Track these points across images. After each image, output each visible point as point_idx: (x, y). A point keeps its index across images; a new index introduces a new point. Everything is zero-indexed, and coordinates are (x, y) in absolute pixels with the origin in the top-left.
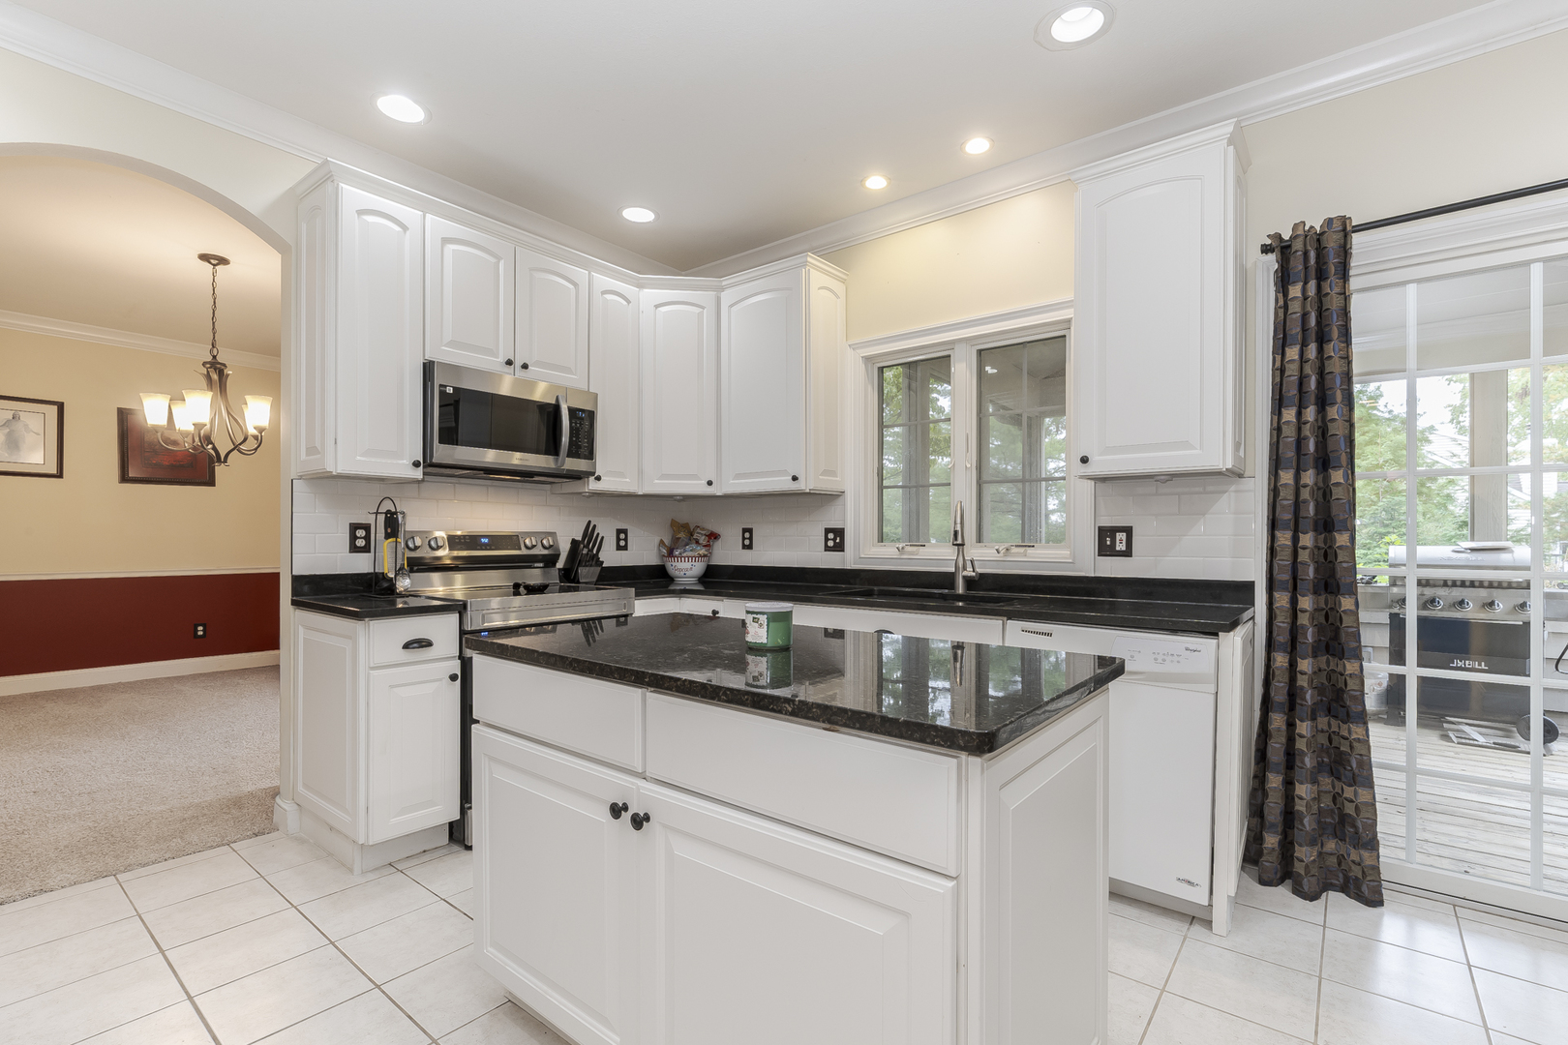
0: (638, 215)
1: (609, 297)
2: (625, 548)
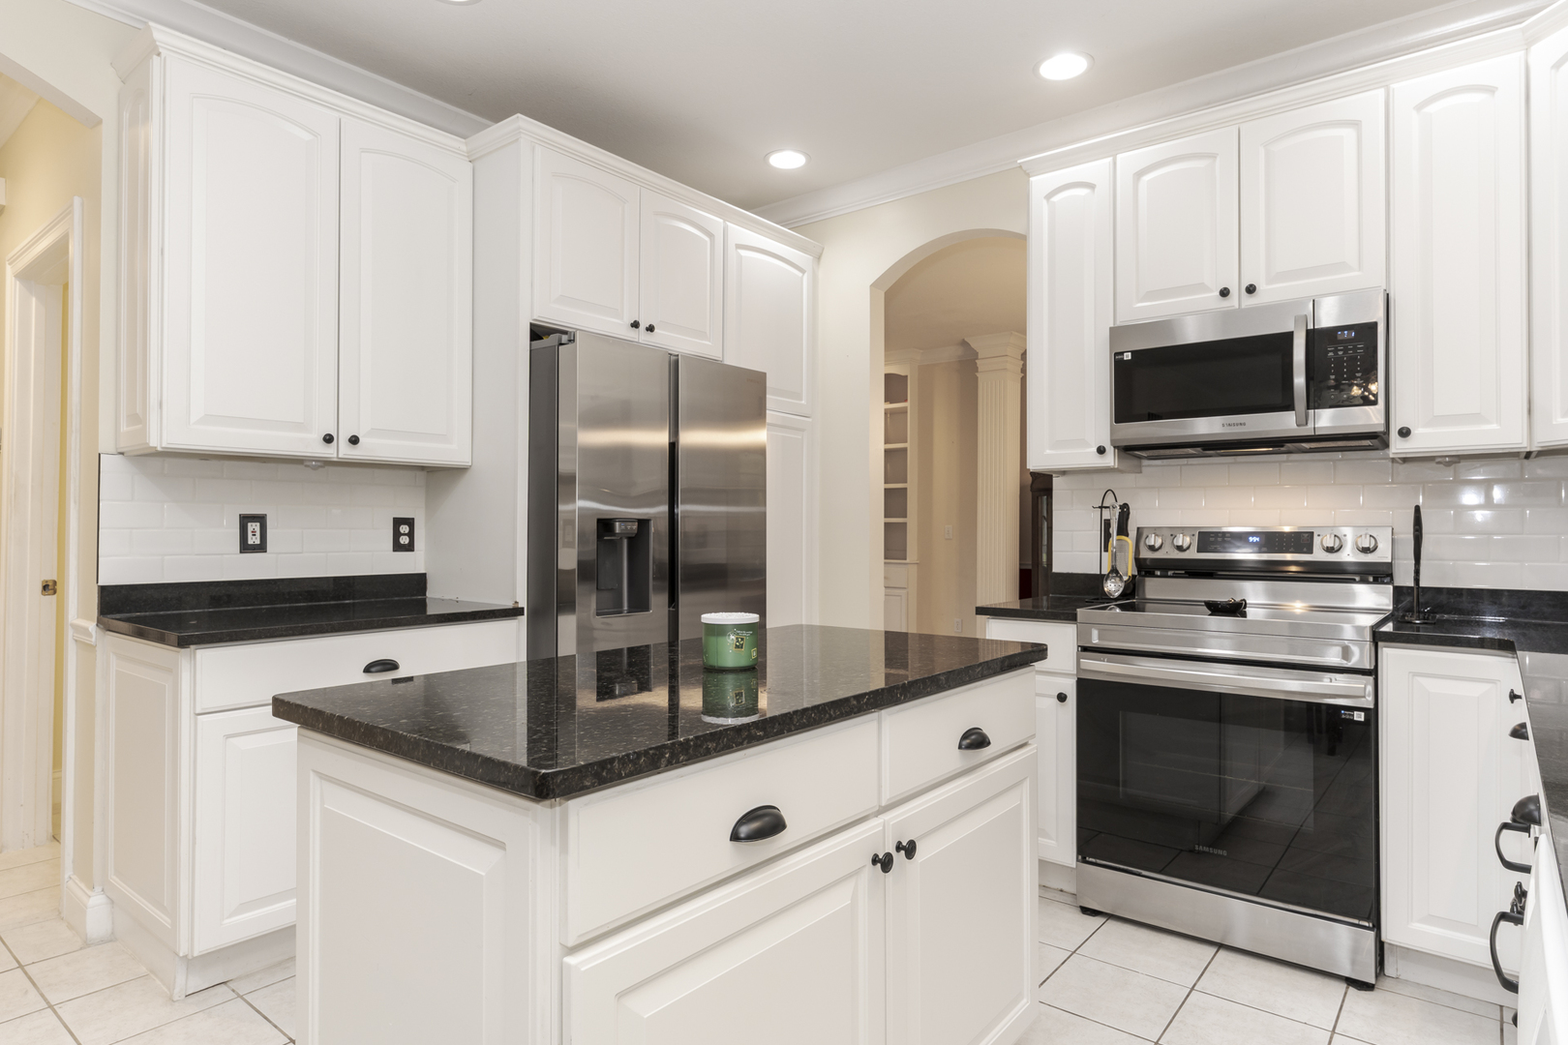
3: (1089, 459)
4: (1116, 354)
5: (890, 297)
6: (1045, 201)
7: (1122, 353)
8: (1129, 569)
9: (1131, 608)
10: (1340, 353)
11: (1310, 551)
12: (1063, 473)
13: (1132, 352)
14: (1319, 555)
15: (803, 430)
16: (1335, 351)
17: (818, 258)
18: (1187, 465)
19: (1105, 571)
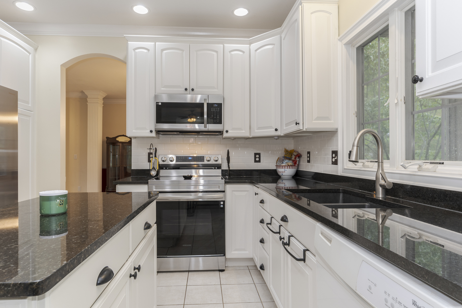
0: (241, 12)
1: (233, 53)
2: (259, 161)
3: (147, 133)
4: (157, 103)
5: (68, 70)
6: (133, 51)
7: (158, 103)
8: (157, 168)
9: (157, 179)
10: (214, 110)
11: (204, 161)
12: (135, 138)
13: (161, 103)
14: (206, 162)
15: (30, 116)
16: (213, 109)
17: (36, 50)
18: (172, 137)
19: (151, 168)
